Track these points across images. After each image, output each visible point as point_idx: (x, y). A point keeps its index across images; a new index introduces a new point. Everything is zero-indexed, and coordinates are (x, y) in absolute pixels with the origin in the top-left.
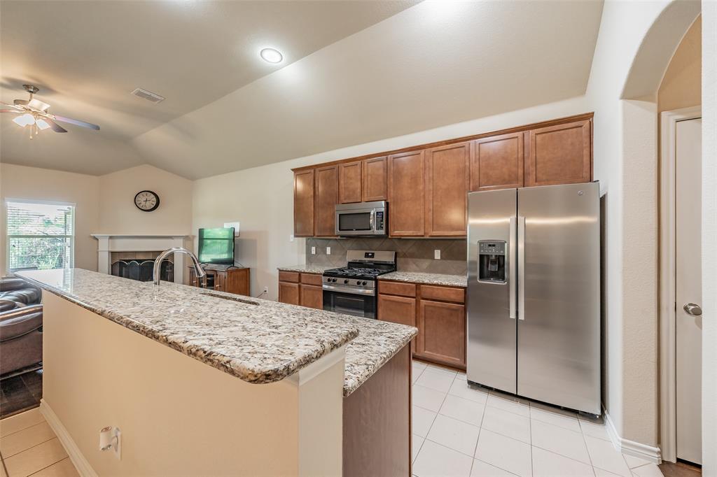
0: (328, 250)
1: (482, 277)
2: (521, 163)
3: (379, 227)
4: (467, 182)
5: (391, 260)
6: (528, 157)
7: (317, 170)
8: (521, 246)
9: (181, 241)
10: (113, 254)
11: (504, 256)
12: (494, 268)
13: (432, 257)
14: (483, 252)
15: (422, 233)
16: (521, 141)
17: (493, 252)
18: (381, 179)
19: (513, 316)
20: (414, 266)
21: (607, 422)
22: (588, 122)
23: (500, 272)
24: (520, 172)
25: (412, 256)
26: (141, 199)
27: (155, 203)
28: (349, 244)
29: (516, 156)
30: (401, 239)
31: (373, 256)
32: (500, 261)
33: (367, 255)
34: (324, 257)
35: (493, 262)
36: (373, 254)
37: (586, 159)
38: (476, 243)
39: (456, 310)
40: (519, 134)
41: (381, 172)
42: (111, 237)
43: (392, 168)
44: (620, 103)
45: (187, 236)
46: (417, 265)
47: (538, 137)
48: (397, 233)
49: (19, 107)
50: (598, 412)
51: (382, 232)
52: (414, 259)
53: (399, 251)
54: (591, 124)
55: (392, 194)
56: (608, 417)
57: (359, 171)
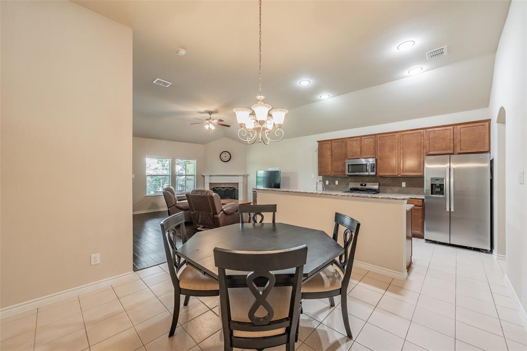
0: (337, 183)
1: (432, 194)
2: (452, 142)
3: (372, 171)
4: (422, 150)
5: (376, 187)
6: (456, 138)
7: (333, 142)
8: (452, 180)
9: (242, 177)
10: (210, 184)
11: (443, 185)
12: (438, 190)
13: (401, 186)
14: (432, 183)
15: (396, 174)
16: (452, 131)
17: (438, 183)
18: (372, 147)
19: (448, 210)
20: (390, 191)
21: (493, 253)
22: (488, 123)
23: (442, 192)
24: (452, 145)
25: (388, 185)
26: (223, 155)
27: (229, 158)
28: (350, 179)
29: (449, 138)
30: (382, 177)
31: (365, 185)
32: (441, 187)
33: (362, 185)
34: (334, 186)
35: (438, 187)
36: (365, 184)
37: (487, 140)
38: (429, 179)
39: (418, 210)
40: (451, 128)
41: (372, 143)
42: (210, 176)
43: (379, 142)
44: (496, 124)
45: (244, 175)
46: (392, 190)
47: (462, 130)
48: (381, 174)
49: (207, 122)
50: (489, 249)
51: (373, 173)
52: (390, 187)
53: (381, 183)
54: (489, 124)
55: (379, 155)
56: (495, 251)
57: (359, 143)
